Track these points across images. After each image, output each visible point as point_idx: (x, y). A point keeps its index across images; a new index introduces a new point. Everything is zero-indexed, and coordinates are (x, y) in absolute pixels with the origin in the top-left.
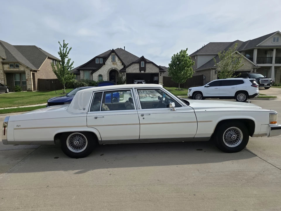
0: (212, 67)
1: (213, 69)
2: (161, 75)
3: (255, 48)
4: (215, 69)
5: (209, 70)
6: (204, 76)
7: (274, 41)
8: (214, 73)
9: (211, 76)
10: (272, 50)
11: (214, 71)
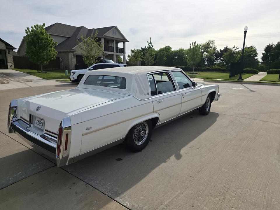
0: (71, 50)
1: (71, 52)
2: (9, 53)
3: (102, 37)
4: (73, 52)
5: (67, 52)
6: (61, 59)
7: (114, 34)
8: (72, 56)
9: (70, 59)
10: (113, 41)
11: (72, 54)
